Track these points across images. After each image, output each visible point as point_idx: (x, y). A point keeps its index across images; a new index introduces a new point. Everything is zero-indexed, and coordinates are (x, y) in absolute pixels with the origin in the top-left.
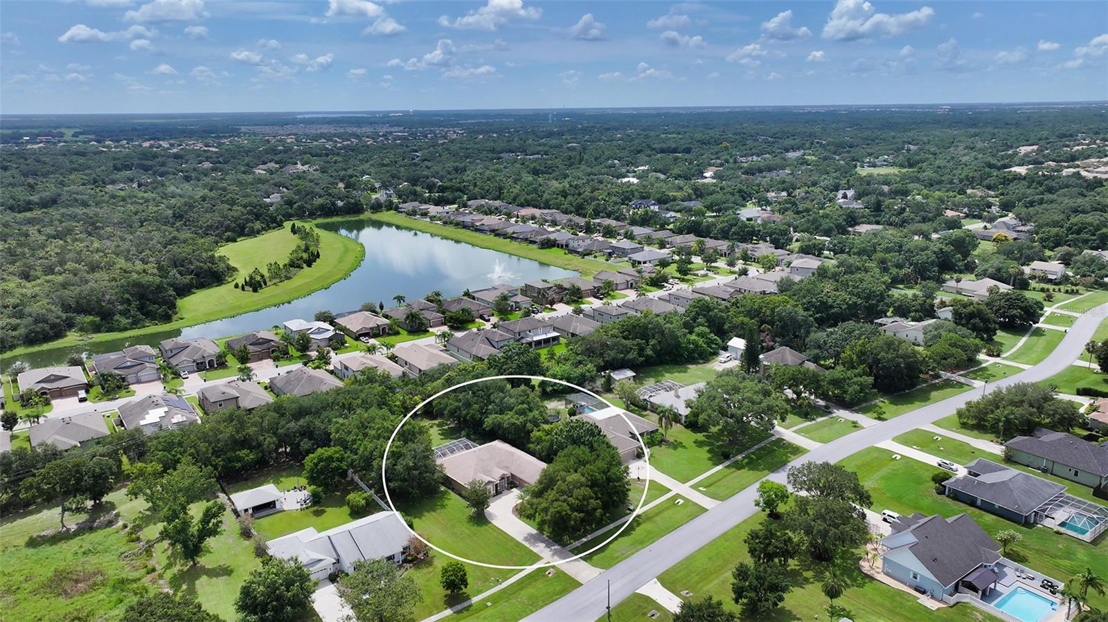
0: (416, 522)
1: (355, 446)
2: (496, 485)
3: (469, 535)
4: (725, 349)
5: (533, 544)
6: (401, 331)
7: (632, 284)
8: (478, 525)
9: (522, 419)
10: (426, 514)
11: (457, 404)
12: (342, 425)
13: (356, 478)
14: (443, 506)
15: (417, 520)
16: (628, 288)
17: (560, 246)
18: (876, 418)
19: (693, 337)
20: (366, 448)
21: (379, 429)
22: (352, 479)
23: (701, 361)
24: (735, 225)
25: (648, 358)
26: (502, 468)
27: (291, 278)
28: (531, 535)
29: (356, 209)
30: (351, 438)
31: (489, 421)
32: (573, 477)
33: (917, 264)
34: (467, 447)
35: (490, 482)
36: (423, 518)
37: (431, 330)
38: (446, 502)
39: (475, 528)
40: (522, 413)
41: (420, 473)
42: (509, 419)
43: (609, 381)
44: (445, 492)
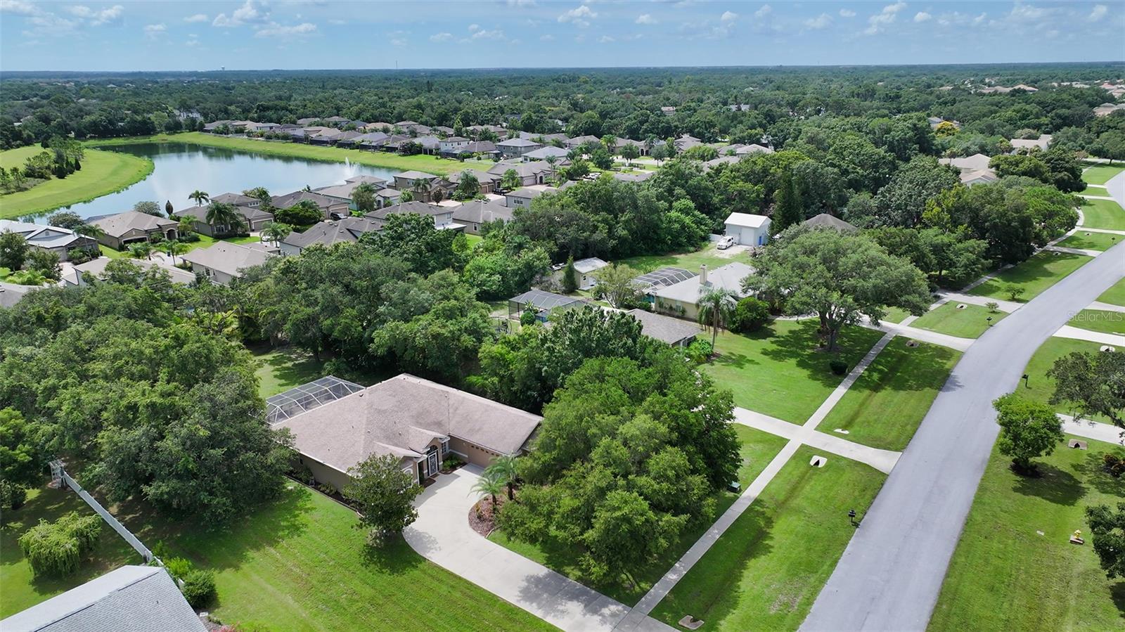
0: (224, 580)
1: (52, 403)
2: (421, 465)
3: (372, 601)
4: (721, 231)
5: (550, 607)
6: (201, 237)
7: (541, 178)
8: (393, 570)
9: (452, 326)
10: (251, 554)
11: (309, 310)
12: (29, 359)
13: (74, 483)
14: (295, 529)
15: (228, 574)
16: (536, 184)
17: (431, 152)
18: (1010, 300)
19: (673, 214)
20: (78, 404)
21: (116, 357)
22: (64, 487)
23: (692, 249)
24: (647, 121)
25: (622, 240)
26: (428, 426)
27: (26, 189)
28: (537, 581)
30: (38, 387)
31: (382, 336)
34: (340, 392)
35: (407, 459)
36: (245, 567)
37: (252, 234)
38: (303, 517)
39: (386, 579)
40: (450, 315)
41: (230, 455)
42: (422, 328)
43: (571, 274)
44: (299, 494)
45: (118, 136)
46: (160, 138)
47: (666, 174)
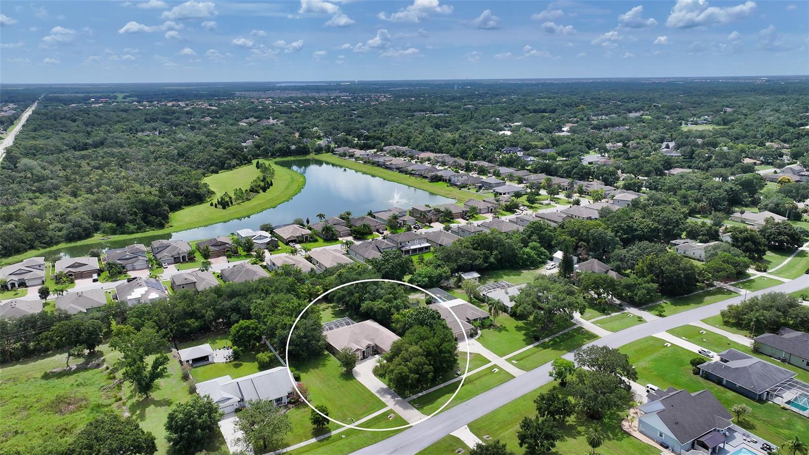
0: (303, 376)
1: (265, 320)
2: (364, 352)
3: (338, 387)
4: (552, 259)
5: (383, 396)
6: (319, 239)
7: (492, 209)
8: (346, 380)
9: (388, 305)
10: (311, 370)
11: (343, 293)
12: (260, 304)
13: (268, 343)
14: (324, 365)
15: (304, 374)
16: (488, 212)
17: (444, 180)
18: (657, 315)
19: (527, 250)
20: (272, 321)
21: (283, 308)
22: (265, 343)
23: (532, 268)
24: (576, 167)
25: (491, 264)
26: (369, 340)
27: (250, 199)
28: (383, 389)
29: (304, 151)
30: (263, 314)
31: (364, 305)
32: (414, 348)
33: (711, 199)
34: (348, 324)
35: (358, 350)
36: (309, 373)
37: (340, 239)
38: (327, 362)
39: (344, 382)
40: (389, 301)
41: (309, 341)
42: (378, 304)
43: (460, 279)
44: (328, 355)
45: (291, 155)
46: (312, 156)
47: (530, 227)
